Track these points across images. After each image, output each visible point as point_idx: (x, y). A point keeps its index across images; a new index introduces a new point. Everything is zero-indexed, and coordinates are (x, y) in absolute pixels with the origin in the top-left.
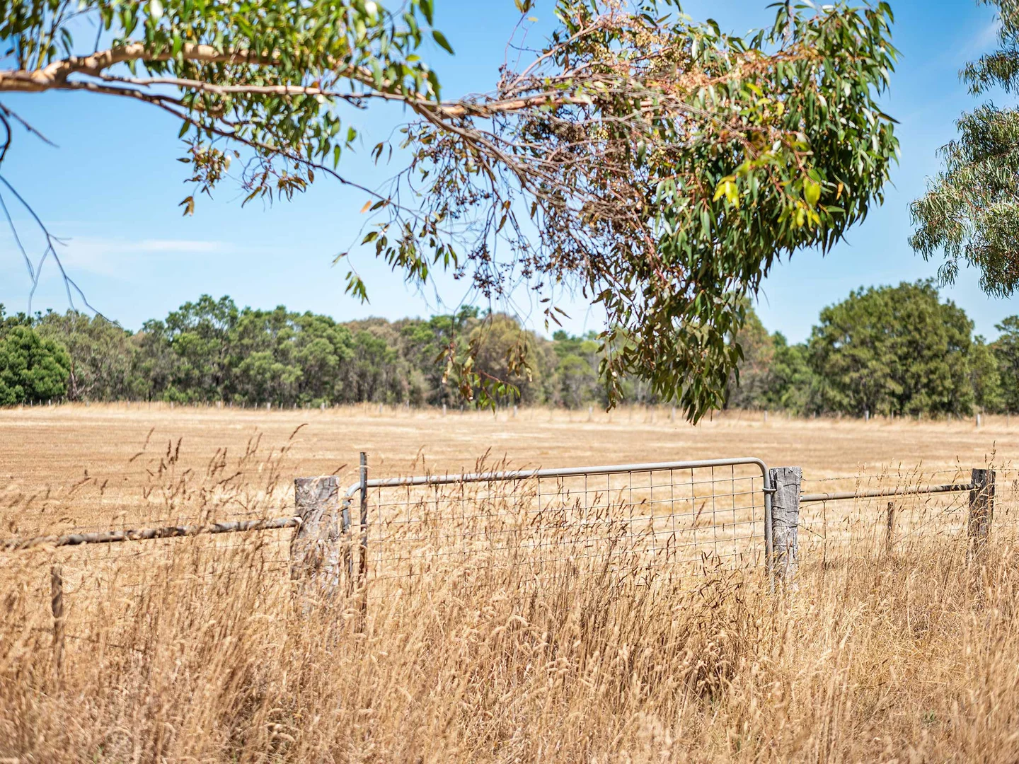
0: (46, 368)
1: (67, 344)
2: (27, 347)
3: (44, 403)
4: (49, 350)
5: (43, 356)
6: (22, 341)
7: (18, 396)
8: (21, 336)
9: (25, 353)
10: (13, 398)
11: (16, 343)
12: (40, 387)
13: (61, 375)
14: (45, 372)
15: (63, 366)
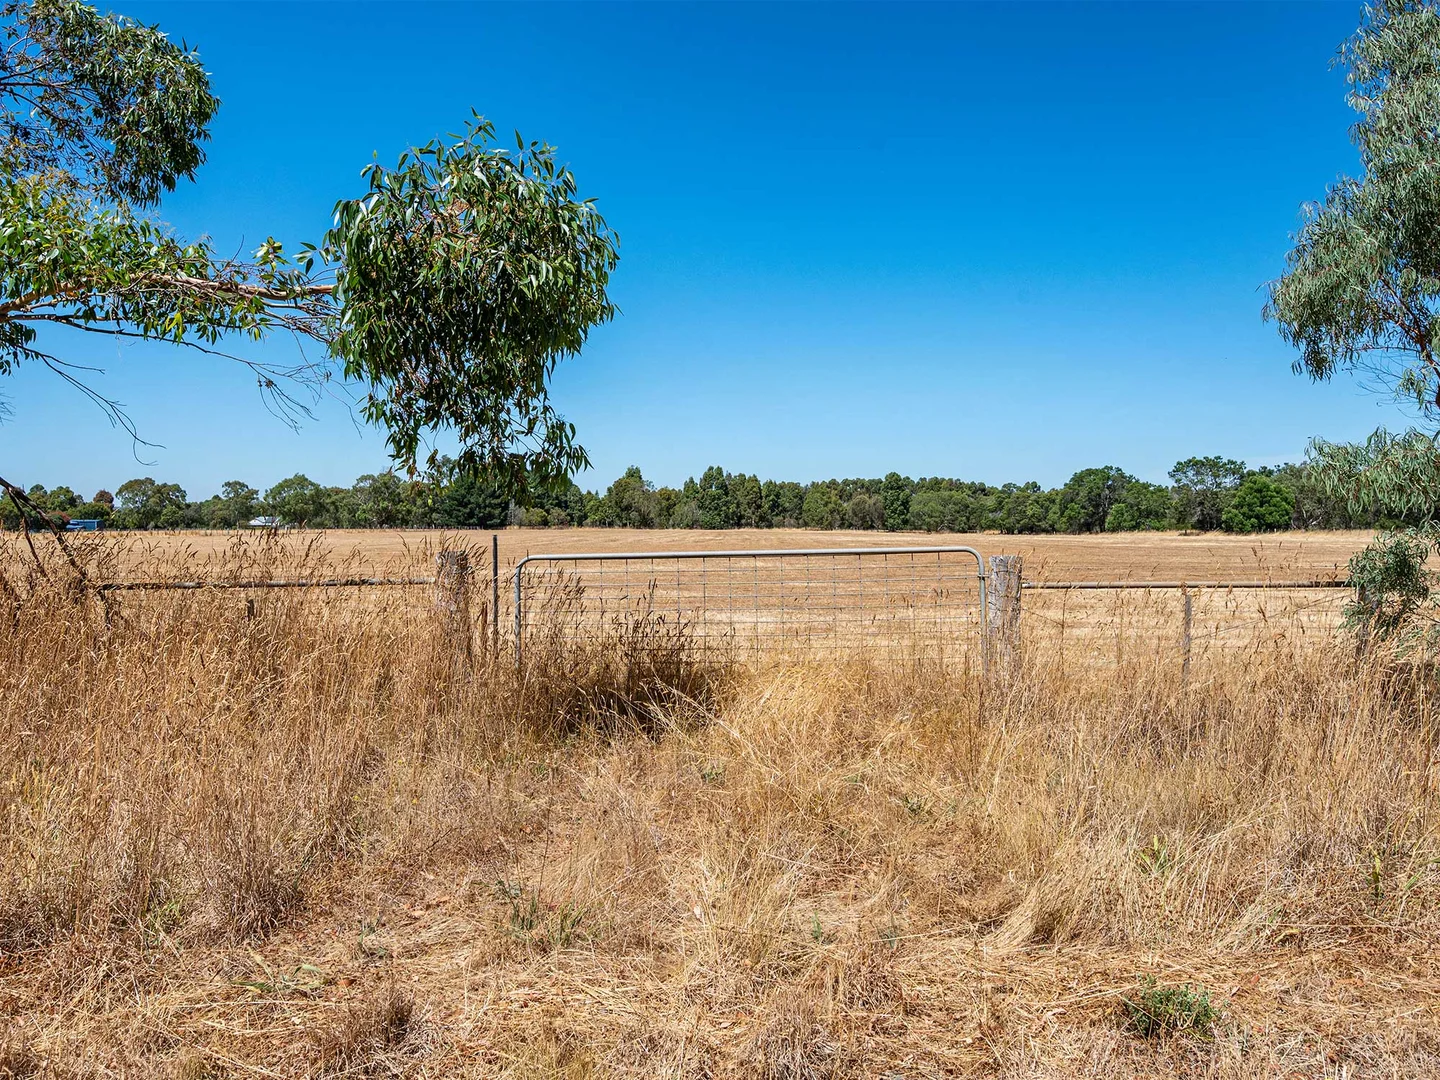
0: (1275, 505)
1: (1297, 488)
2: (1259, 491)
3: (1272, 531)
4: (1277, 493)
5: (1271, 497)
6: (1255, 487)
7: (1253, 526)
8: (1255, 483)
9: (1258, 495)
10: (1249, 528)
11: (1251, 488)
12: (1270, 519)
13: (1286, 510)
14: (1273, 508)
15: (1289, 503)
